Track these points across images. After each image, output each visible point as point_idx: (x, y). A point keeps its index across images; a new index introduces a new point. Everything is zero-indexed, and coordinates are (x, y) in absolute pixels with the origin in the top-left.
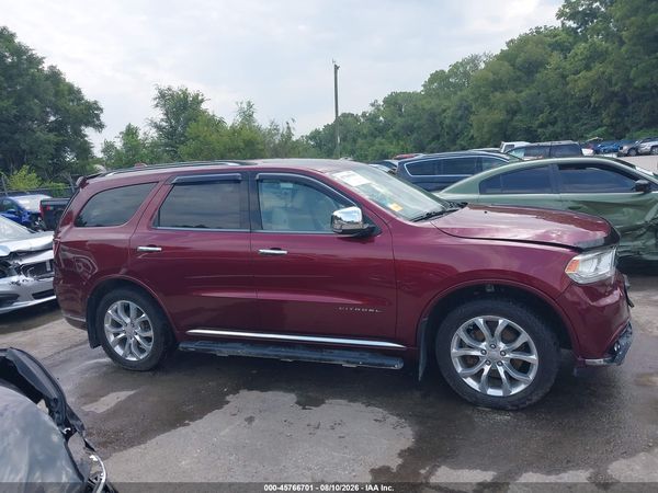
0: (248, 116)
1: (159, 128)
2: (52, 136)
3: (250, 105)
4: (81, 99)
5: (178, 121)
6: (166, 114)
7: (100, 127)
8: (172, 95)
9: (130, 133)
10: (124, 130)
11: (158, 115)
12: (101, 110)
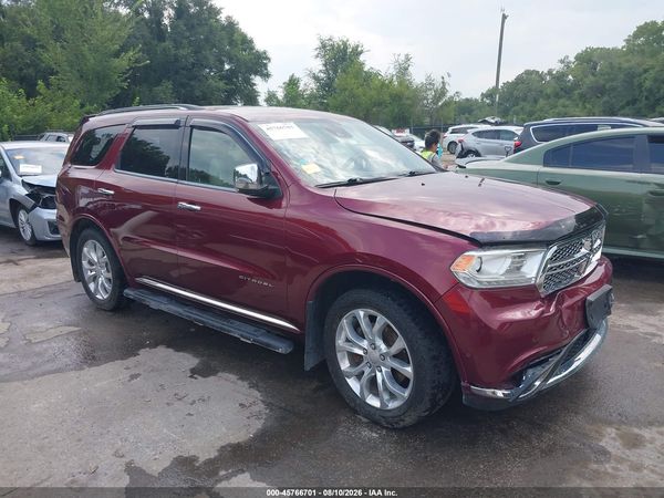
0: (403, 70)
1: (316, 78)
2: (221, 84)
3: (408, 59)
4: (252, 48)
5: (335, 72)
6: (325, 65)
7: (266, 76)
8: (332, 46)
9: (292, 83)
10: (287, 80)
11: (317, 66)
12: (269, 59)
